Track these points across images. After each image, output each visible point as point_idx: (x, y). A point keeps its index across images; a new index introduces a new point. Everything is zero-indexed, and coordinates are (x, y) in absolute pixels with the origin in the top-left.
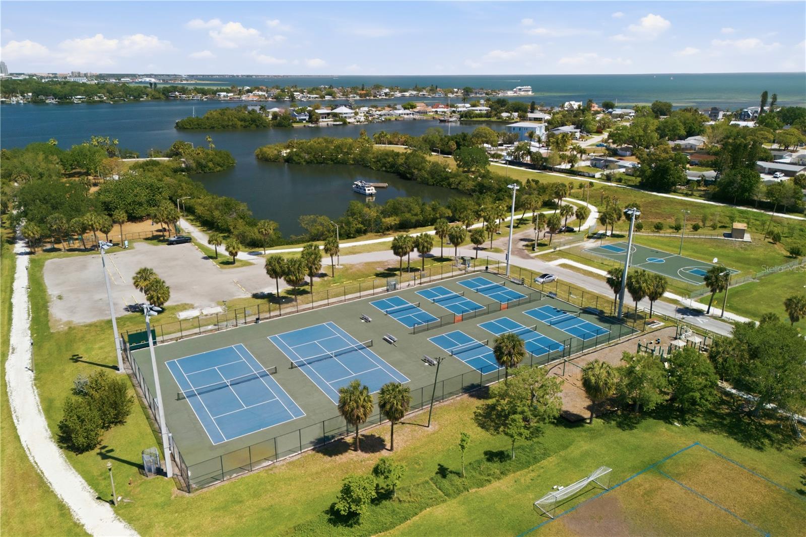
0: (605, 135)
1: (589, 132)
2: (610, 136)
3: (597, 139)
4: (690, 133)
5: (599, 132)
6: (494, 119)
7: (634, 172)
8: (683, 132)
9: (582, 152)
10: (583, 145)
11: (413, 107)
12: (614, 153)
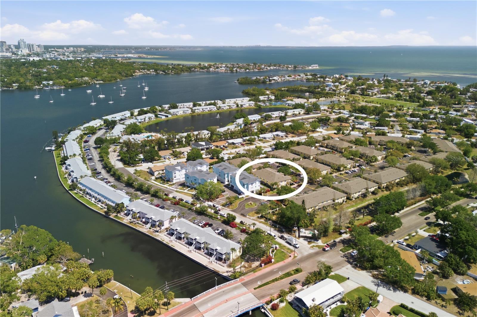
0: (345, 85)
1: (342, 84)
2: (347, 86)
3: (344, 86)
4: (363, 85)
5: (344, 84)
6: (316, 80)
7: (350, 92)
8: (361, 85)
9: (341, 89)
10: (341, 87)
11: (291, 76)
12: (347, 89)
